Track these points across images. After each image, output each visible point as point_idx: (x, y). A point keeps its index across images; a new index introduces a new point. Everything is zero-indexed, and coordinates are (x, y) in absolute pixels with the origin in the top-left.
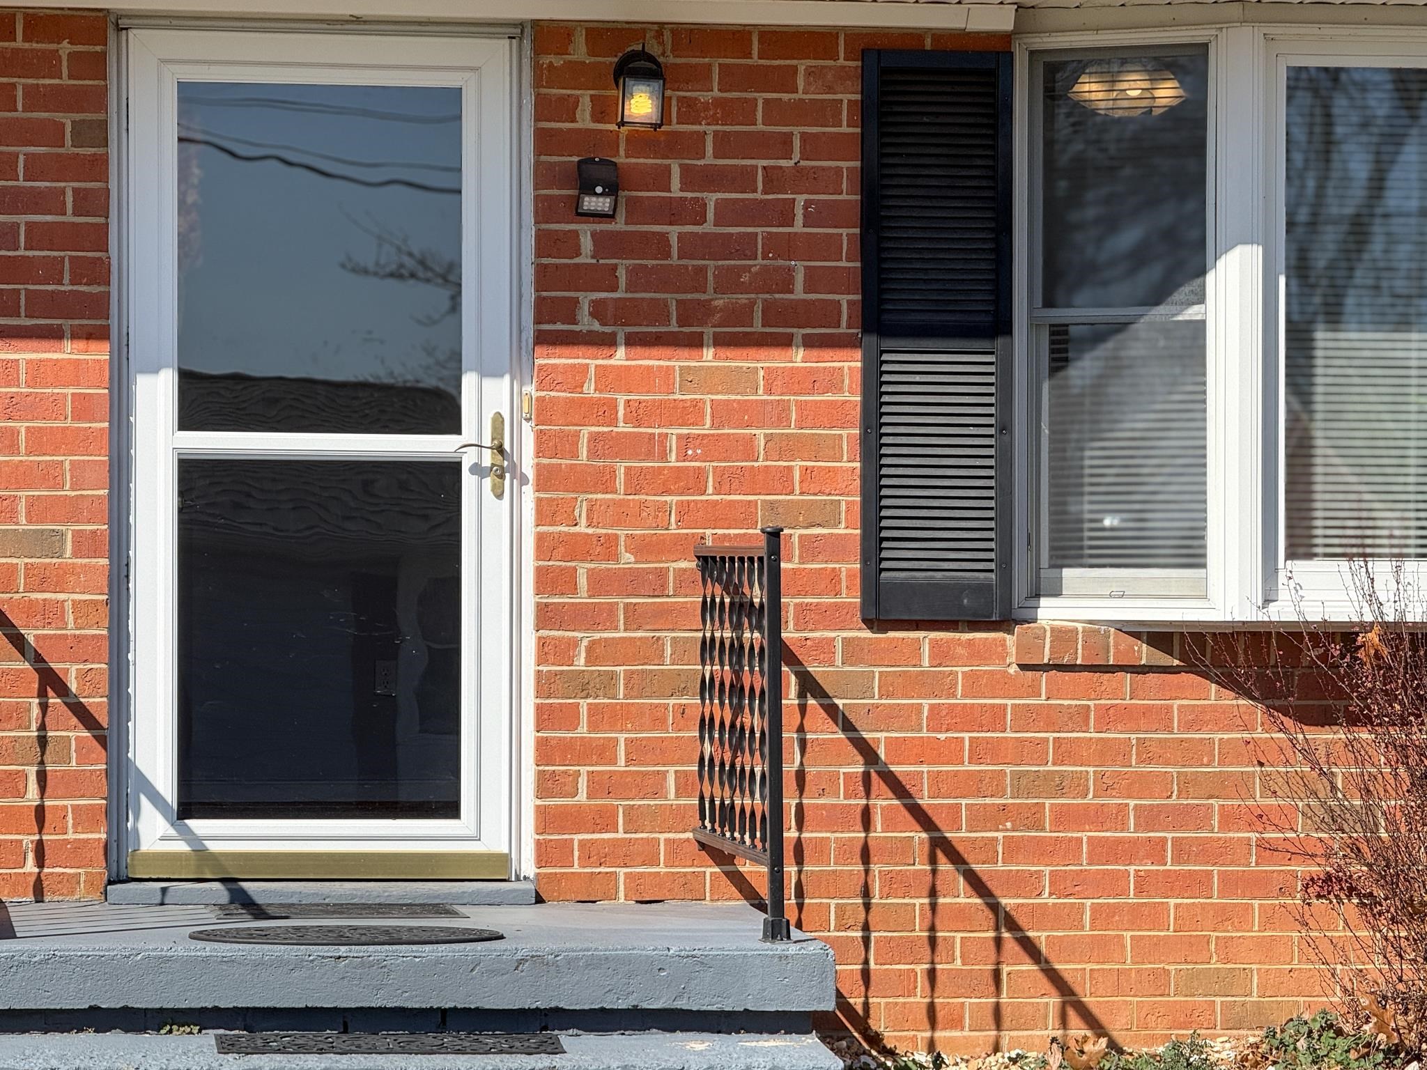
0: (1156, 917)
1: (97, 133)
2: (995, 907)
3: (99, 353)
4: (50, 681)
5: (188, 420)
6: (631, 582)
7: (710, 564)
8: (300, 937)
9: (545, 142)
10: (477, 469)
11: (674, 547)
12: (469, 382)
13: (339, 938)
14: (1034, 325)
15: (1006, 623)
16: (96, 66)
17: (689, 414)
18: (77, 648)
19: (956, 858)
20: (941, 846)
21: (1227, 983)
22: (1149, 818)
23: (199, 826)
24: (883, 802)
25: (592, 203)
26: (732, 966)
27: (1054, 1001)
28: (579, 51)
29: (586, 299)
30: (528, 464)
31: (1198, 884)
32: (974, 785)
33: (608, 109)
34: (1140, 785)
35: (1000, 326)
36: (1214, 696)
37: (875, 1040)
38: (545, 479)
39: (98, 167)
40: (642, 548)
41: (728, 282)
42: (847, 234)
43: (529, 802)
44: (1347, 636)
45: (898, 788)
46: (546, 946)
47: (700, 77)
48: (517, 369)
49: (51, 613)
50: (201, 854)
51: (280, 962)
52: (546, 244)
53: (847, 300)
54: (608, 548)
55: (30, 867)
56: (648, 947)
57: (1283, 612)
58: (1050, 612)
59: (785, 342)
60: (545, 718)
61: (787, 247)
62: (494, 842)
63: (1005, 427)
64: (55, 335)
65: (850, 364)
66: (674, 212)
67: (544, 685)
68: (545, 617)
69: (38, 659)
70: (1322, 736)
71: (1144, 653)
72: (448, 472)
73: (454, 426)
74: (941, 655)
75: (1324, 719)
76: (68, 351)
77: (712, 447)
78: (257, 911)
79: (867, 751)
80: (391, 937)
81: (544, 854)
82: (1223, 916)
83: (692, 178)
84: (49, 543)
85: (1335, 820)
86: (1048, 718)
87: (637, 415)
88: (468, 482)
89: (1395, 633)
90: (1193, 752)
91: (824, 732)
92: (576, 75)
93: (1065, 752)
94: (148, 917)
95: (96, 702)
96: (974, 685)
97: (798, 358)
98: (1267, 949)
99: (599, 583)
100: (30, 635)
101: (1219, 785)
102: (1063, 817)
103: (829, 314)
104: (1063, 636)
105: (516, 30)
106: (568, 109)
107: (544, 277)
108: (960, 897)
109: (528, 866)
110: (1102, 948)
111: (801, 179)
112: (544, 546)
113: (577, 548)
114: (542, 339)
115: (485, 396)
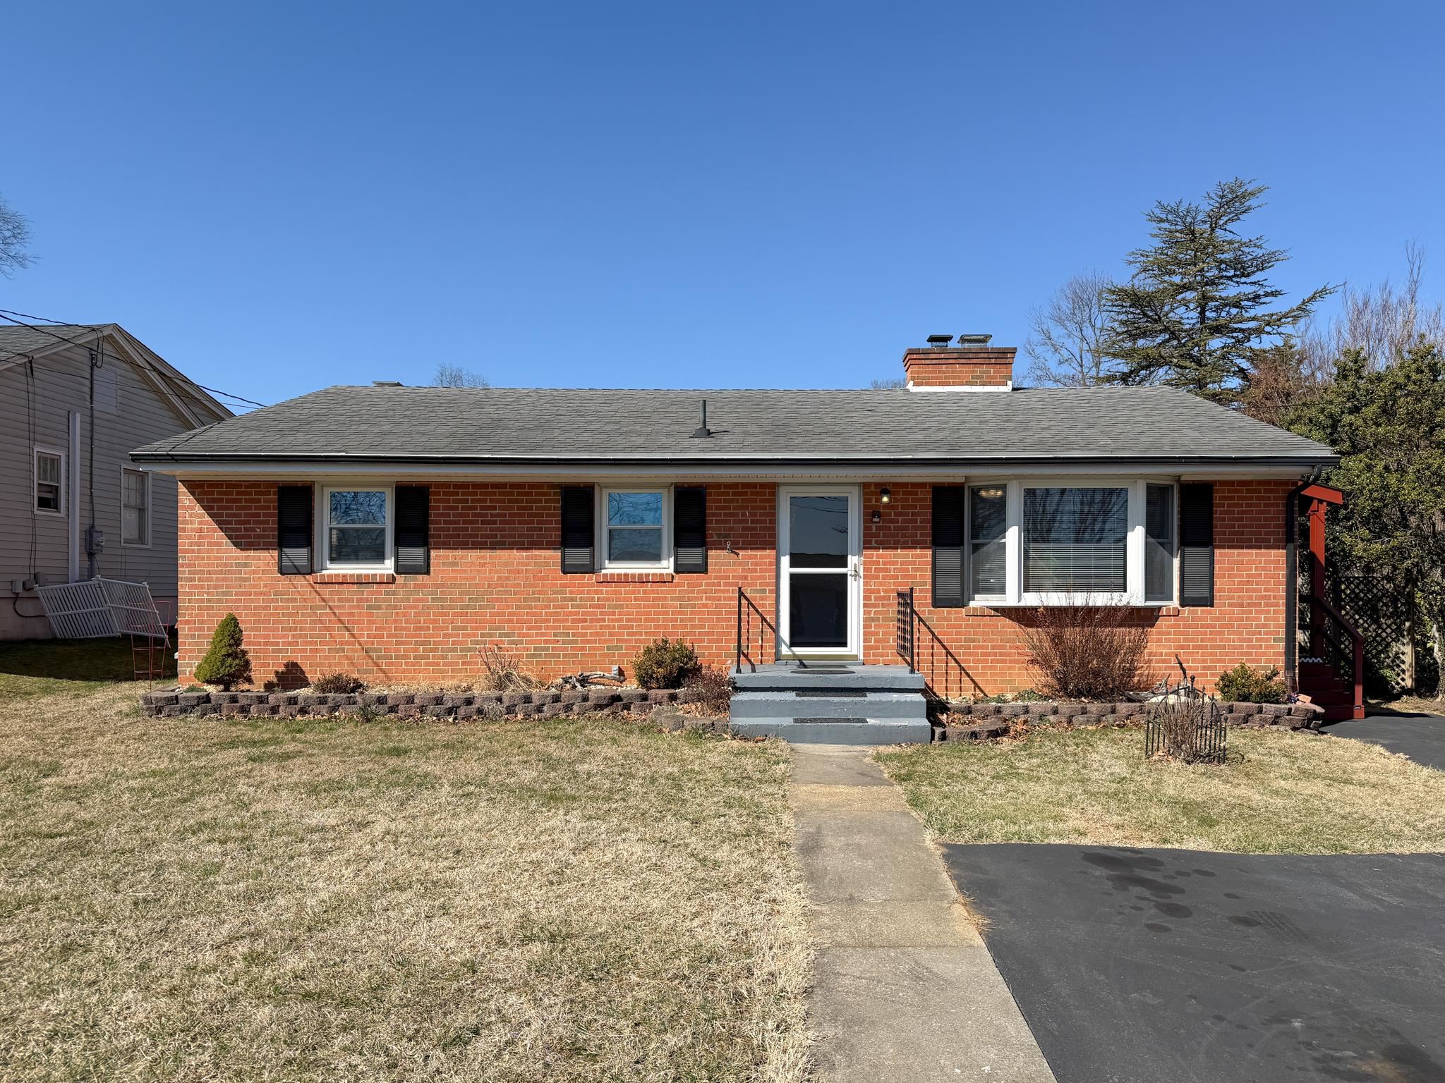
0: (995, 668)
1: (773, 508)
2: (960, 666)
3: (773, 553)
4: (764, 619)
5: (792, 566)
6: (883, 598)
7: (900, 595)
8: (813, 672)
9: (865, 507)
10: (851, 575)
11: (892, 591)
12: (849, 557)
13: (821, 673)
14: (969, 543)
15: (963, 606)
16: (774, 494)
17: (895, 563)
18: (769, 613)
19: (952, 655)
20: (948, 653)
21: (1010, 682)
22: (993, 647)
23: (794, 649)
24: (936, 644)
25: (874, 520)
26: (903, 679)
27: (973, 686)
28: (873, 488)
29: (874, 539)
30: (862, 574)
31: (1004, 661)
32: (956, 640)
33: (879, 500)
34: (992, 640)
35: (963, 545)
36: (1008, 621)
37: (935, 694)
38: (865, 577)
39: (774, 515)
40: (885, 591)
41: (904, 535)
42: (929, 525)
43: (862, 644)
44: (1035, 609)
45: (939, 641)
46: (864, 675)
47: (898, 493)
48: (860, 554)
49: (764, 606)
50: (794, 655)
51: (809, 678)
52: (866, 528)
53: (929, 539)
54: (878, 591)
55: (760, 657)
56: (885, 675)
57: (1022, 604)
58: (972, 604)
59: (916, 548)
60: (865, 627)
61: (916, 528)
62: (854, 652)
63: (962, 565)
64: (765, 549)
65: (929, 552)
66: (893, 521)
67: (865, 620)
68: (865, 606)
69: (761, 615)
70: (1030, 630)
71: (992, 612)
72: (845, 575)
73: (845, 566)
74: (949, 613)
75: (1031, 626)
76: (768, 552)
77: (900, 570)
78: (805, 666)
79: (933, 634)
80: (832, 673)
81: (865, 655)
82: (1009, 668)
83: (896, 514)
84: (764, 591)
85: (1034, 648)
86: (972, 626)
87: (884, 563)
88: (849, 578)
89: (1046, 608)
90: (1002, 633)
91: (923, 629)
92: (872, 493)
93: (975, 633)
94: (784, 668)
95: (773, 624)
96: (956, 619)
97: (918, 551)
98: (1019, 675)
99: (876, 599)
100: (760, 610)
101: (1008, 641)
102: (975, 647)
103: (925, 542)
104: (975, 609)
105: (860, 484)
106: (870, 500)
107: (865, 536)
108: (952, 664)
109: (862, 658)
110: (983, 675)
111: (919, 514)
112: (865, 591)
113: (872, 591)
114: (864, 548)
115: (853, 560)
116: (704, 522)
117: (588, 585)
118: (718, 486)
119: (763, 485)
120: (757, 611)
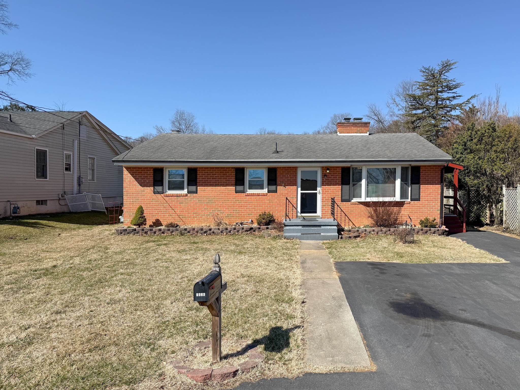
0: (358, 219)
1: (296, 174)
2: (349, 218)
3: (296, 187)
4: (293, 206)
5: (301, 190)
6: (327, 199)
7: (332, 199)
8: (307, 221)
9: (322, 174)
11: (330, 197)
13: (309, 221)
14: (352, 184)
15: (350, 202)
16: (296, 170)
17: (331, 189)
18: (294, 204)
19: (346, 216)
20: (346, 215)
21: (363, 223)
22: (358, 213)
23: (302, 214)
25: (325, 177)
26: (331, 222)
27: (352, 224)
28: (324, 168)
29: (325, 183)
30: (321, 193)
31: (361, 217)
32: (347, 211)
33: (326, 172)
34: (358, 211)
35: (349, 184)
36: (362, 206)
37: (341, 226)
38: (322, 193)
39: (296, 176)
40: (328, 197)
41: (333, 182)
42: (340, 179)
43: (321, 212)
44: (369, 202)
45: (343, 212)
46: (321, 221)
47: (331, 170)
48: (321, 187)
49: (293, 202)
50: (302, 216)
51: (305, 222)
52: (322, 180)
53: (340, 182)
54: (326, 198)
55: (292, 217)
56: (327, 221)
57: (366, 201)
58: (352, 201)
59: (336, 185)
60: (322, 208)
61: (336, 179)
62: (319, 215)
63: (350, 190)
64: (293, 186)
65: (340, 186)
66: (330, 178)
67: (322, 206)
68: (322, 202)
69: (292, 205)
70: (368, 208)
71: (358, 203)
72: (317, 193)
73: (316, 190)
74: (346, 203)
75: (368, 207)
76: (294, 187)
77: (332, 191)
78: (305, 219)
79: (341, 209)
80: (312, 221)
81: (322, 216)
82: (362, 219)
83: (331, 175)
84: (293, 198)
85: (370, 213)
86: (352, 207)
87: (328, 190)
88: (318, 194)
89: (373, 202)
90: (361, 209)
91: (338, 208)
92: (324, 170)
93: (353, 209)
94: (298, 220)
95: (296, 207)
96: (348, 205)
97: (337, 186)
98: (365, 221)
99: (325, 200)
101: (363, 211)
102: (353, 213)
103: (339, 183)
104: (353, 202)
105: (321, 167)
106: (324, 172)
107: (322, 182)
108: (347, 218)
109: (321, 216)
110: (355, 221)
111: (338, 175)
112: (322, 198)
113: (324, 198)
114: (322, 185)
115: (319, 189)
116: (276, 178)
117: (243, 196)
118: (280, 168)
119: (293, 167)
120: (291, 203)
